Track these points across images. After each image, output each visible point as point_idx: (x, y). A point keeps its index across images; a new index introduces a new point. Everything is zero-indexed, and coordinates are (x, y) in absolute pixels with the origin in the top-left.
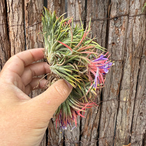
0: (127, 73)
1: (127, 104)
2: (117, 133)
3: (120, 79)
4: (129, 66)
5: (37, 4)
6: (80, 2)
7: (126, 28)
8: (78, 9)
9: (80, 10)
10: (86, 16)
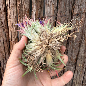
0: (82, 50)
1: (81, 68)
2: (73, 84)
3: (77, 53)
4: (84, 45)
5: (25, 5)
6: (53, 4)
7: (84, 21)
8: (52, 9)
9: (53, 9)
10: (57, 12)
